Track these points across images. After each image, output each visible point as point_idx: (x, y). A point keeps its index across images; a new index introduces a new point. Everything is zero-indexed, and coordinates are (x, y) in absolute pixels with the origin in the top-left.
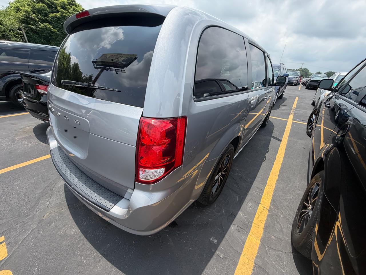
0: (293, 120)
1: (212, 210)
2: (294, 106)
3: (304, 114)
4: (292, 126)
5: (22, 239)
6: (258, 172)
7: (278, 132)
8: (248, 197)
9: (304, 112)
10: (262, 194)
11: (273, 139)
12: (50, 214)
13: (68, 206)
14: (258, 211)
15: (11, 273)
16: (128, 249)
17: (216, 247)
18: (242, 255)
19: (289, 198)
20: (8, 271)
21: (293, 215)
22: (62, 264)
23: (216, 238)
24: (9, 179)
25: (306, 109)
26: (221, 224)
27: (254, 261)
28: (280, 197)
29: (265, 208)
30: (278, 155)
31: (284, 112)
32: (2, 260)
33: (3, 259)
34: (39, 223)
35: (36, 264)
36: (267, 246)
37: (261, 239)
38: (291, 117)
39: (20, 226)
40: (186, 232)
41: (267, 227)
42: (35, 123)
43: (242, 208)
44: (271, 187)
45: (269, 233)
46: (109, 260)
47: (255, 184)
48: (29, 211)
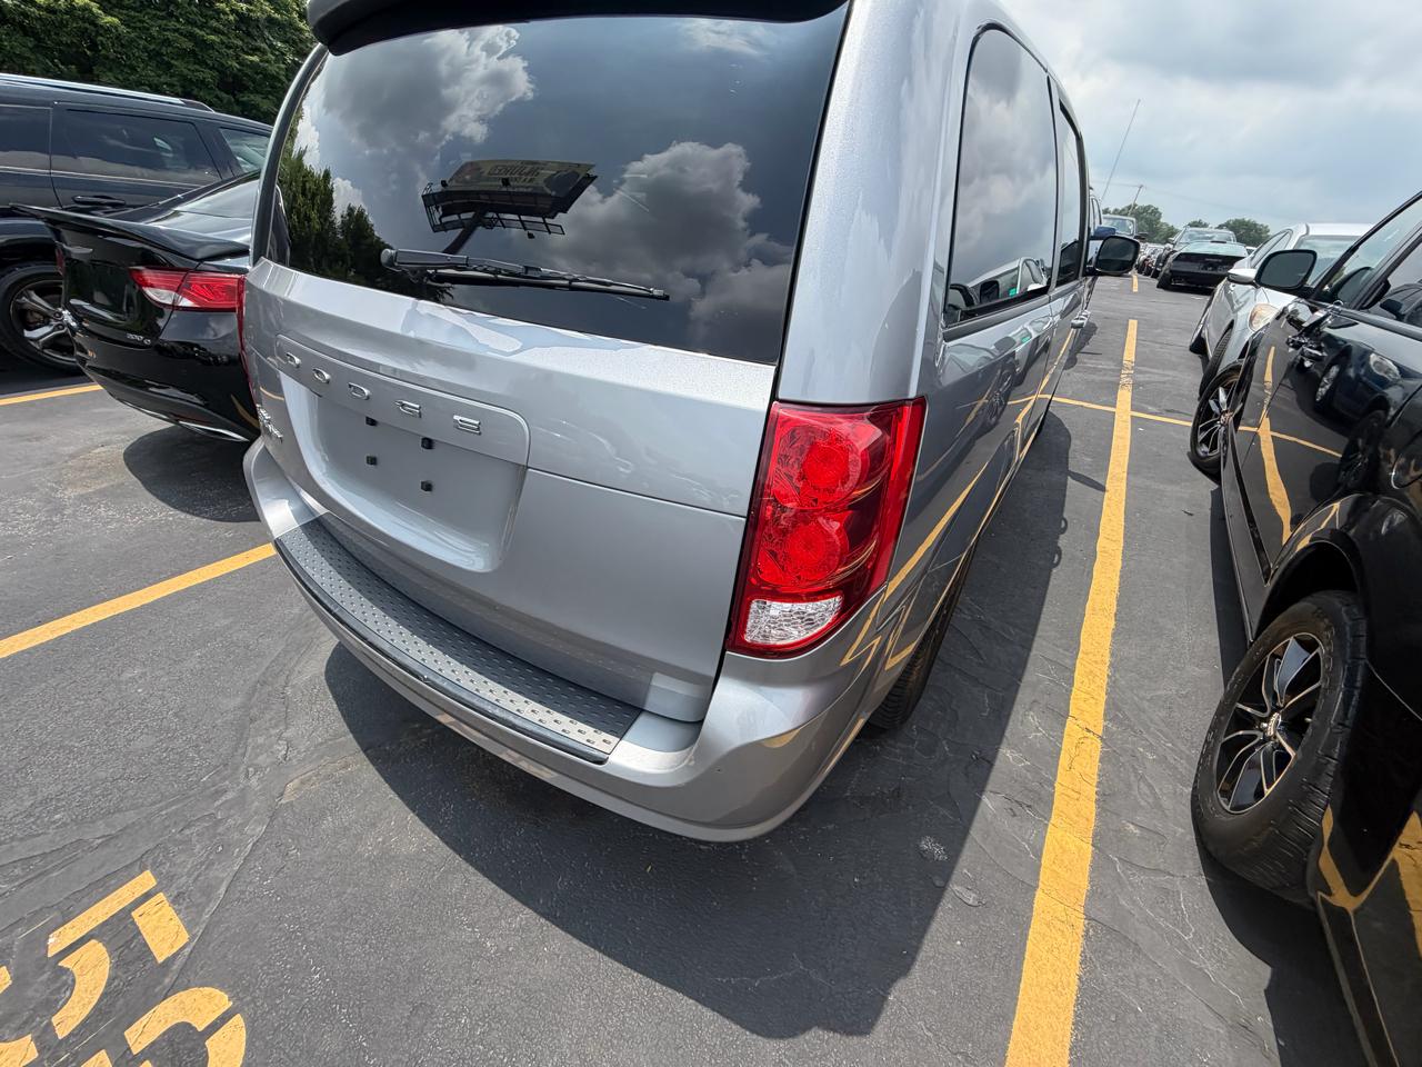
0: (1132, 410)
1: (903, 746)
2: (1129, 355)
3: (1167, 385)
4: (1134, 431)
5: (227, 876)
6: (1042, 604)
7: (1087, 456)
8: (1024, 696)
9: (1166, 378)
10: (1072, 685)
11: (1074, 482)
12: (302, 783)
13: (365, 751)
14: (1066, 744)
15: (222, 997)
16: (635, 894)
17: (946, 870)
18: (1039, 894)
19: (1164, 692)
20: (207, 990)
21: (1188, 752)
22: (408, 958)
23: (939, 840)
24: (92, 660)
25: (1174, 367)
26: (949, 793)
27: (1082, 910)
28: (1132, 690)
29: (1088, 731)
30: (1101, 543)
31: (1096, 378)
32: (175, 956)
33: (175, 950)
34: (272, 818)
35: (307, 961)
36: (1120, 859)
37: (1095, 836)
38: (1125, 396)
39: (203, 833)
40: (831, 827)
41: (1106, 798)
42: (125, 433)
43: (1007, 734)
44: (1098, 658)
45: (1116, 814)
46: (575, 935)
47: (1042, 647)
48: (218, 778)
